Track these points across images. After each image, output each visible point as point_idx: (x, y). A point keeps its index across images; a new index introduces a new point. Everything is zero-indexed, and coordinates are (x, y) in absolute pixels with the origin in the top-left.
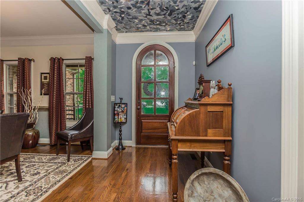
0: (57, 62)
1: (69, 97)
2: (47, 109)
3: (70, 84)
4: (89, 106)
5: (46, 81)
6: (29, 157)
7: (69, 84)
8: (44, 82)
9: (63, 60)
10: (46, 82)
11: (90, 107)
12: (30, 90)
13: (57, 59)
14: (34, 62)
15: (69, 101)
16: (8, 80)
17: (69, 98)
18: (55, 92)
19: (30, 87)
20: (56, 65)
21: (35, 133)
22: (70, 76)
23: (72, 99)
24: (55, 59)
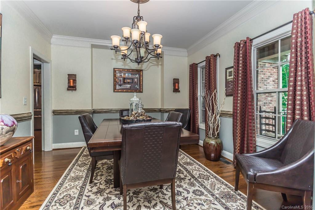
0: (243, 47)
1: (272, 98)
2: (231, 115)
3: (273, 81)
4: (302, 115)
5: (230, 77)
6: (205, 174)
7: (271, 81)
8: (229, 79)
9: (251, 40)
10: (231, 79)
11: (306, 118)
12: (215, 91)
13: (242, 42)
14: (220, 57)
15: (270, 105)
16: (202, 83)
17: (271, 101)
18: (240, 92)
19: (215, 88)
20: (241, 52)
21: (217, 144)
22: (273, 70)
23: (275, 101)
24: (239, 44)
